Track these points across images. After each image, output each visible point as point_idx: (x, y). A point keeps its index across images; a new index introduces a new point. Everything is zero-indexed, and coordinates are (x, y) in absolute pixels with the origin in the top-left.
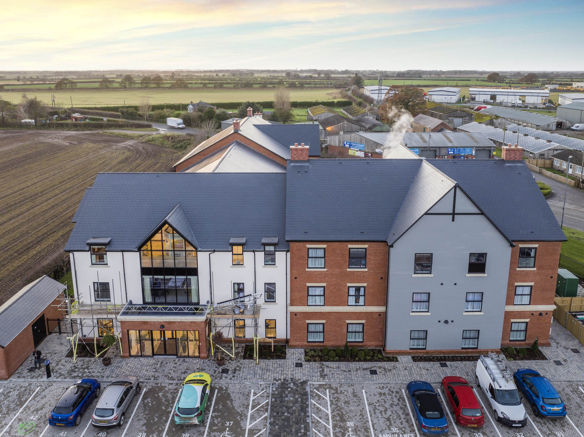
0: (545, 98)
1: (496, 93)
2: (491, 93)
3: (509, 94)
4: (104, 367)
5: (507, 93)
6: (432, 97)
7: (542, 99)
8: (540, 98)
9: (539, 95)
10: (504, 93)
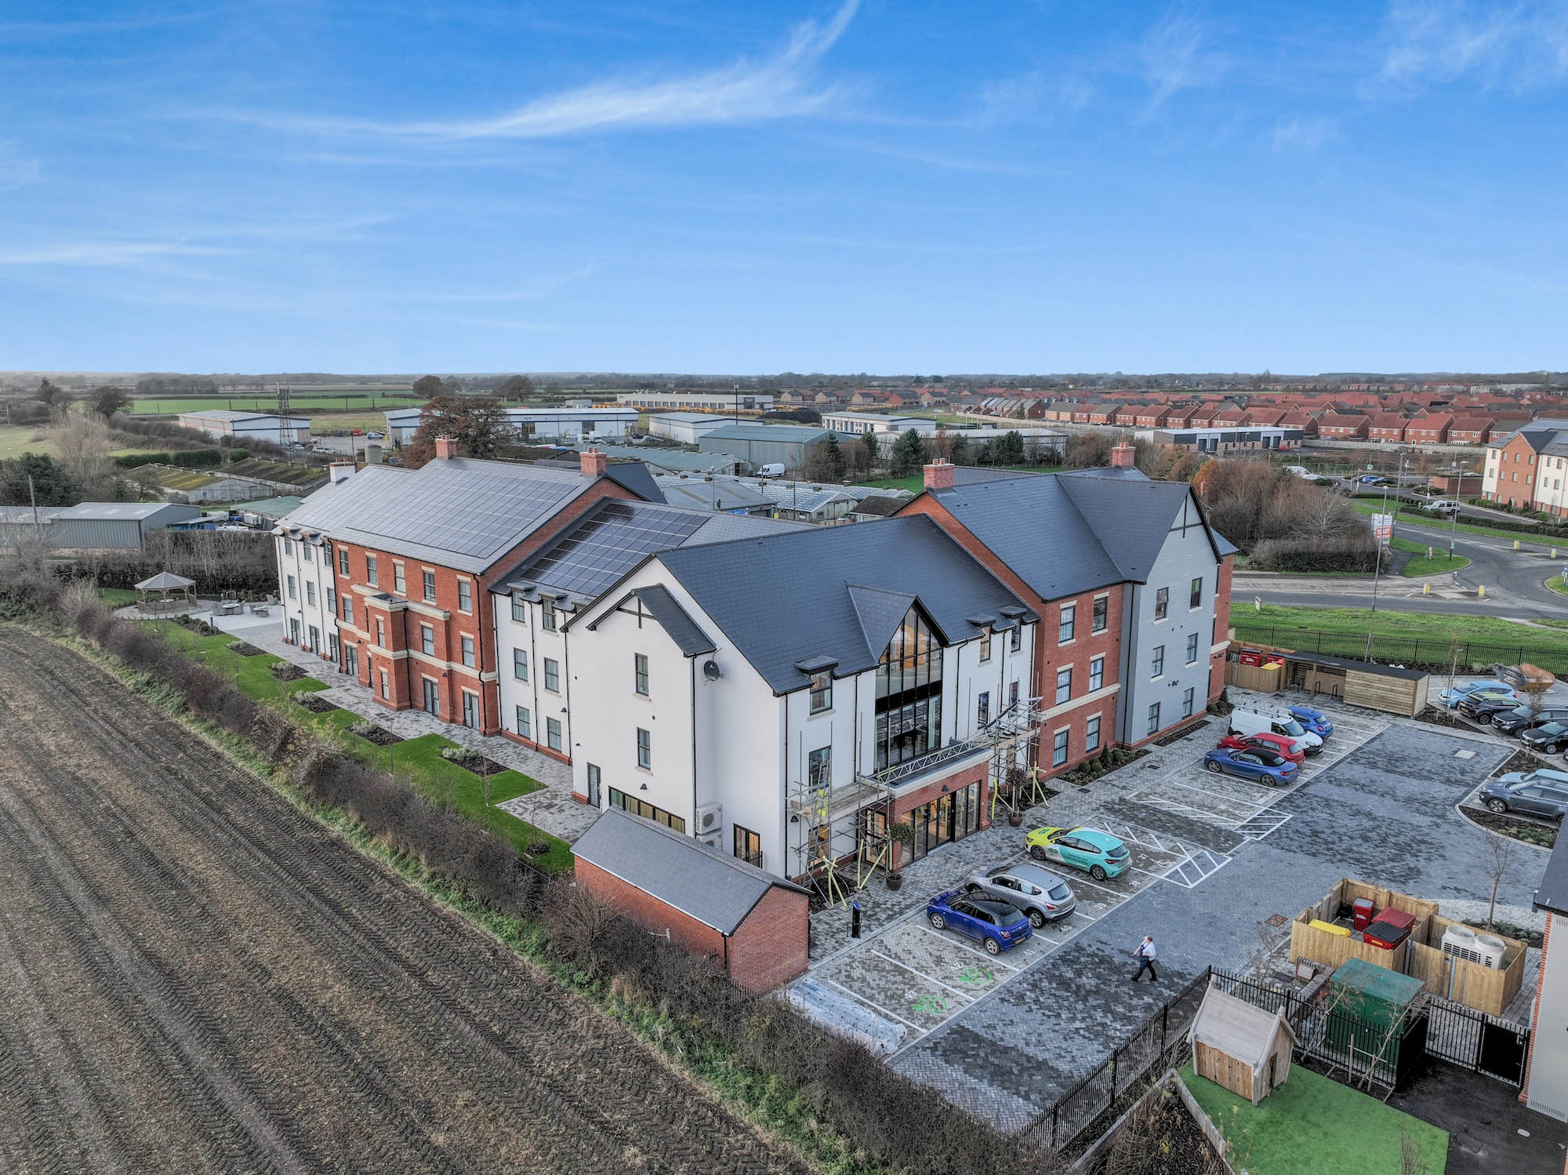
0: (630, 424)
1: (534, 418)
2: (522, 419)
3: (561, 418)
4: (900, 891)
5: (555, 418)
6: (400, 433)
7: (627, 427)
8: (622, 425)
9: (620, 417)
10: (549, 418)
